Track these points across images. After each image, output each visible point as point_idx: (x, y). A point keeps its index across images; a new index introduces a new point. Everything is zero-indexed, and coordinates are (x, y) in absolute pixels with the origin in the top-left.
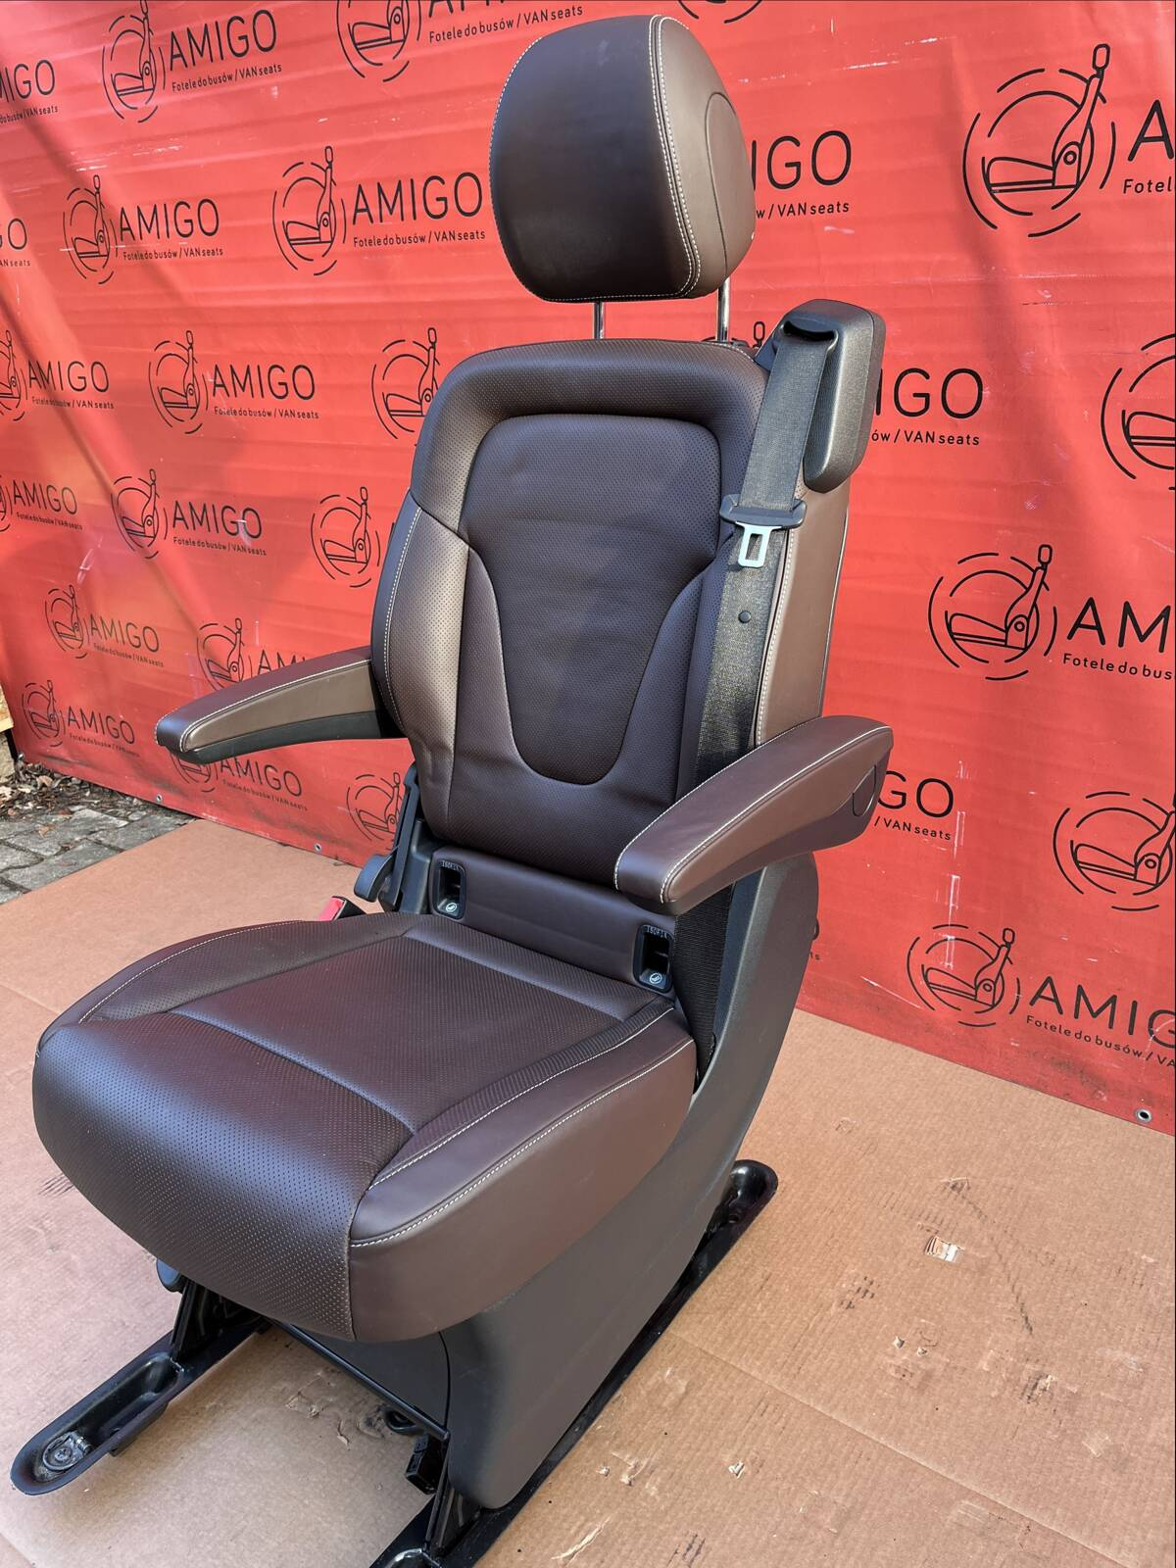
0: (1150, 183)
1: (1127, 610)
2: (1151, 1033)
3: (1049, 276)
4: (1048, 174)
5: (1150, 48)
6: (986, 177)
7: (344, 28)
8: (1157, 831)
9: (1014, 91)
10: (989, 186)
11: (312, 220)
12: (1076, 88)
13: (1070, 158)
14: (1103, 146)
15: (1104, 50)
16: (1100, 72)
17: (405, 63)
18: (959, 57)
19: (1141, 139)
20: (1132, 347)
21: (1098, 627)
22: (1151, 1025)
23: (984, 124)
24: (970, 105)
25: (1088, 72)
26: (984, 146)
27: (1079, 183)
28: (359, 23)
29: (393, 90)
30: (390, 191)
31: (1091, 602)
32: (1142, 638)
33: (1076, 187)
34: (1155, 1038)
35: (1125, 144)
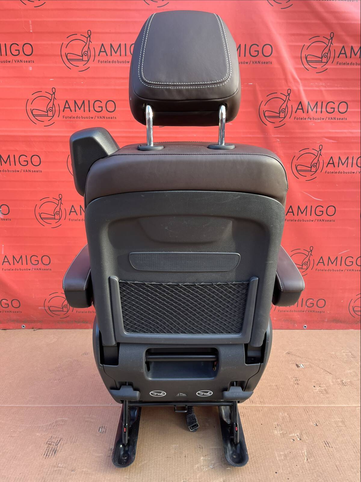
0: (300, 118)
1: (299, 207)
2: (306, 305)
3: (279, 136)
4: (278, 115)
5: (299, 91)
6: (264, 114)
7: (63, 53)
8: (306, 256)
9: (270, 97)
10: (265, 116)
11: (45, 109)
12: (284, 98)
13: (283, 112)
14: (290, 110)
15: (290, 90)
16: (289, 95)
17: (88, 67)
18: (258, 88)
19: (298, 109)
20: (297, 151)
21: (293, 212)
22: (306, 303)
23: (264, 103)
24: (260, 98)
25: (287, 94)
26: (264, 108)
27: (285, 117)
28: (69, 53)
29: (82, 74)
30: (79, 103)
31: (291, 207)
32: (302, 213)
33: (284, 118)
34: (307, 306)
35: (294, 110)
